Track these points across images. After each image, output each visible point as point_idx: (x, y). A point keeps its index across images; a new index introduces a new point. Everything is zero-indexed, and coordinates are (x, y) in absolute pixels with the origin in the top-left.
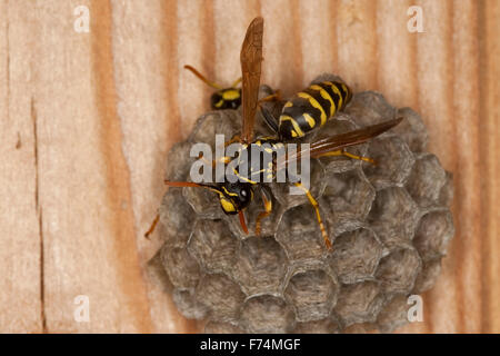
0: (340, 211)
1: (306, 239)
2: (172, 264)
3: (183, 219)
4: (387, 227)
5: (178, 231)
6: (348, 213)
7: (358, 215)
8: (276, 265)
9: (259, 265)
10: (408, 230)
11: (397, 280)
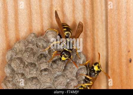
0: (55, 69)
1: (46, 76)
2: (8, 83)
3: (11, 70)
4: (68, 72)
5: (10, 74)
6: (57, 69)
7: (60, 70)
8: (37, 83)
9: (33, 83)
10: (74, 73)
11: (71, 86)
